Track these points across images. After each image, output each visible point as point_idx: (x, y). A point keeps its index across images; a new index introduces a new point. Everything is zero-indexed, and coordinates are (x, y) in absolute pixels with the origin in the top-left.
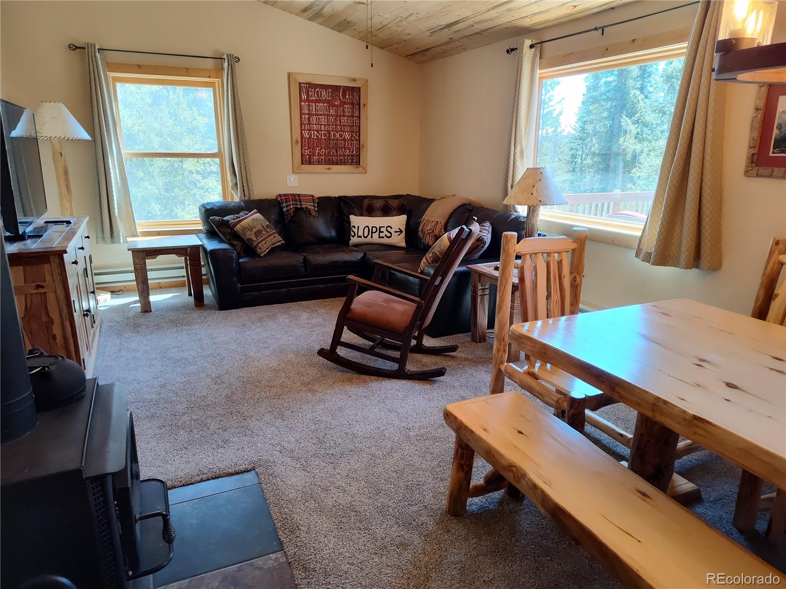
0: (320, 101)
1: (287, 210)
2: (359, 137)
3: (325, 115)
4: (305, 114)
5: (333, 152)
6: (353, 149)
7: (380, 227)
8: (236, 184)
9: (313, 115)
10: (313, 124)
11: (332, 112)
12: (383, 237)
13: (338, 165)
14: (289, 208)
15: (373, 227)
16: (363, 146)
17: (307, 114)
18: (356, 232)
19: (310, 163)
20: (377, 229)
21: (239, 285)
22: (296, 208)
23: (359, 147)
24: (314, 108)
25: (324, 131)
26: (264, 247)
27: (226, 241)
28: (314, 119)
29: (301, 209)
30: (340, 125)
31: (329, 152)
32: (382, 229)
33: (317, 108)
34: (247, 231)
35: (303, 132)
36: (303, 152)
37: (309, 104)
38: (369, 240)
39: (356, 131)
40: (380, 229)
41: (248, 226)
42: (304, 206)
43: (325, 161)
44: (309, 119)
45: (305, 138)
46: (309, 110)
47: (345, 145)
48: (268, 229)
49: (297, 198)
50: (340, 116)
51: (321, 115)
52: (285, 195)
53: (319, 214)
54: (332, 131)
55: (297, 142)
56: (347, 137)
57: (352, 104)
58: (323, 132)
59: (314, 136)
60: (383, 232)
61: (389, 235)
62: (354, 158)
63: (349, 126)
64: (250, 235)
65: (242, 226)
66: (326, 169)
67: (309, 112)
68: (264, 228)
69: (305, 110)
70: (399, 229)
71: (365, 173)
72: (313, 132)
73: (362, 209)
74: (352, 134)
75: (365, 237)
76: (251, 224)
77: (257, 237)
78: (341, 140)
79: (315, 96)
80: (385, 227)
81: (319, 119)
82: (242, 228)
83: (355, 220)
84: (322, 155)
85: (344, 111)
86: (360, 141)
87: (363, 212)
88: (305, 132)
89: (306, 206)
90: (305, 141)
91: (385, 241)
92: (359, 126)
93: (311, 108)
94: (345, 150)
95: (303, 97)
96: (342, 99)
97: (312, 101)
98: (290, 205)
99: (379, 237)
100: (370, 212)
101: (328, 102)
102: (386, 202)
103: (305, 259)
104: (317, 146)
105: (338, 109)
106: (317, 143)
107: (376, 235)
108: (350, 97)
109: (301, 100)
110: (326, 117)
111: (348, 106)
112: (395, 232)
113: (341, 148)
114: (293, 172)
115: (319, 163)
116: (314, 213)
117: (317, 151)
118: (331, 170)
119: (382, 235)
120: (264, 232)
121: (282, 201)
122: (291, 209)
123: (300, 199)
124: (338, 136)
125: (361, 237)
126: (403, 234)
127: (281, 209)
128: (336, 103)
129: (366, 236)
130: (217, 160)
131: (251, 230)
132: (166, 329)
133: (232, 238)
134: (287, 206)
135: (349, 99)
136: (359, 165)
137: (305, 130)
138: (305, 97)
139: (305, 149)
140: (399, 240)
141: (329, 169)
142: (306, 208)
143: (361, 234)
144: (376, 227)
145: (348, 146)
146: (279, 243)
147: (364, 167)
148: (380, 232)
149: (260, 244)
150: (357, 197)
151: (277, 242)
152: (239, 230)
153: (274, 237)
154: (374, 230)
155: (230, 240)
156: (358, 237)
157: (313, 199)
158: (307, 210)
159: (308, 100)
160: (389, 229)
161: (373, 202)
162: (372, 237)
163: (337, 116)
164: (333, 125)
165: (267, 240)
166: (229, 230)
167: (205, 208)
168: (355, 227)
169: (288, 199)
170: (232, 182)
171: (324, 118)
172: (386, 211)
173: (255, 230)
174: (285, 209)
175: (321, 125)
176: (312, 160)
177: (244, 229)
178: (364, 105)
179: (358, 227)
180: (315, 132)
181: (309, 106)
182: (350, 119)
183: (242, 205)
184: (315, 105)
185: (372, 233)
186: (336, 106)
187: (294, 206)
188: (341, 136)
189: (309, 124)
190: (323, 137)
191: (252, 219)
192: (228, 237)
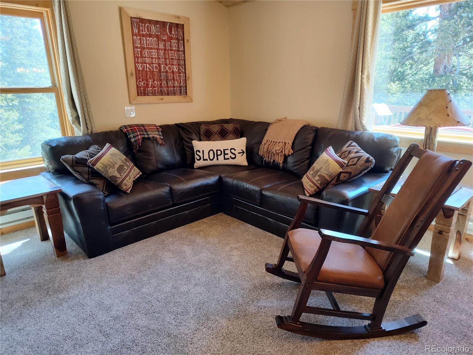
0: (150, 36)
1: (135, 141)
2: (185, 70)
3: (155, 49)
4: (137, 47)
5: (164, 84)
6: (181, 81)
7: (224, 150)
8: (78, 118)
9: (144, 48)
10: (145, 57)
11: (161, 46)
12: (229, 159)
13: (169, 95)
14: (137, 138)
15: (217, 150)
16: (189, 78)
17: (140, 48)
18: (202, 156)
19: (145, 94)
20: (221, 152)
21: (109, 227)
22: (144, 139)
23: (186, 79)
24: (145, 42)
25: (156, 64)
26: (128, 184)
27: (84, 180)
28: (146, 53)
29: (149, 139)
30: (169, 58)
31: (161, 84)
32: (226, 152)
33: (148, 42)
34: (109, 168)
35: (137, 64)
36: (138, 83)
37: (140, 38)
38: (215, 162)
39: (182, 64)
40: (224, 152)
41: (109, 163)
42: (151, 136)
43: (158, 92)
44: (141, 52)
45: (139, 71)
46: (140, 43)
47: (173, 77)
48: (128, 163)
49: (142, 128)
50: (169, 50)
51: (151, 49)
52: (130, 126)
53: (165, 142)
54: (163, 64)
55: (132, 74)
56: (175, 70)
57: (178, 39)
58: (154, 65)
59: (147, 69)
60: (227, 154)
61: (233, 156)
62: (182, 89)
63: (176, 59)
64: (113, 172)
65: (103, 164)
66: (160, 99)
67: (141, 45)
68: (124, 163)
69: (137, 43)
70: (242, 150)
71: (191, 102)
72: (145, 65)
73: (200, 134)
74: (179, 67)
75: (211, 160)
76: (111, 161)
77: (120, 174)
78: (170, 73)
79: (145, 31)
80: (229, 150)
81: (151, 52)
82: (102, 166)
83: (197, 145)
84: (155, 87)
85: (171, 46)
86: (185, 73)
87: (202, 137)
88: (139, 64)
89: (153, 135)
90: (139, 74)
91: (231, 162)
92: (185, 60)
93: (142, 41)
94: (174, 82)
95: (135, 31)
96: (169, 34)
97: (143, 35)
98: (138, 135)
99: (225, 159)
100: (208, 136)
101: (157, 37)
102: (222, 126)
103: (171, 189)
104: (150, 78)
105: (166, 43)
106: (149, 76)
107: (221, 158)
108: (175, 33)
109: (133, 34)
110: (156, 51)
111: (174, 41)
112: (239, 153)
113: (171, 80)
114: (130, 103)
115: (154, 94)
116: (160, 141)
117: (150, 83)
118: (164, 100)
119: (226, 157)
120: (125, 167)
121: (129, 133)
122: (139, 139)
123: (145, 129)
124: (167, 68)
125: (207, 160)
126: (245, 154)
127: (129, 140)
128: (164, 38)
129: (211, 158)
130: (53, 95)
131: (113, 167)
132: (38, 303)
133: (91, 177)
134: (134, 137)
135: (175, 34)
136: (186, 95)
137: (138, 63)
138: (137, 31)
139: (140, 81)
140: (242, 160)
141: (162, 99)
142: (153, 137)
143: (206, 157)
144: (220, 150)
145: (176, 78)
146: (138, 176)
147: (190, 97)
148: (225, 154)
149: (125, 181)
150: (192, 123)
151: (137, 175)
152: (100, 168)
153: (134, 171)
154: (219, 153)
155: (89, 179)
156: (204, 160)
157: (157, 128)
158: (154, 139)
159: (139, 34)
160: (233, 151)
161: (210, 127)
162: (217, 159)
163: (165, 50)
164: (162, 58)
165: (130, 175)
166: (86, 169)
167: (50, 146)
168: (199, 152)
169: (134, 130)
170: (72, 116)
171: (155, 52)
172: (223, 135)
173: (117, 166)
174: (133, 140)
175: (152, 58)
176: (147, 92)
177: (105, 167)
178: (188, 40)
179: (203, 151)
180: (148, 65)
181: (140, 39)
182: (177, 53)
183: (88, 139)
184: (146, 39)
185: (217, 155)
186: (164, 41)
187: (142, 136)
188: (170, 68)
189: (142, 57)
190: (154, 70)
191: (111, 155)
192: (86, 176)
